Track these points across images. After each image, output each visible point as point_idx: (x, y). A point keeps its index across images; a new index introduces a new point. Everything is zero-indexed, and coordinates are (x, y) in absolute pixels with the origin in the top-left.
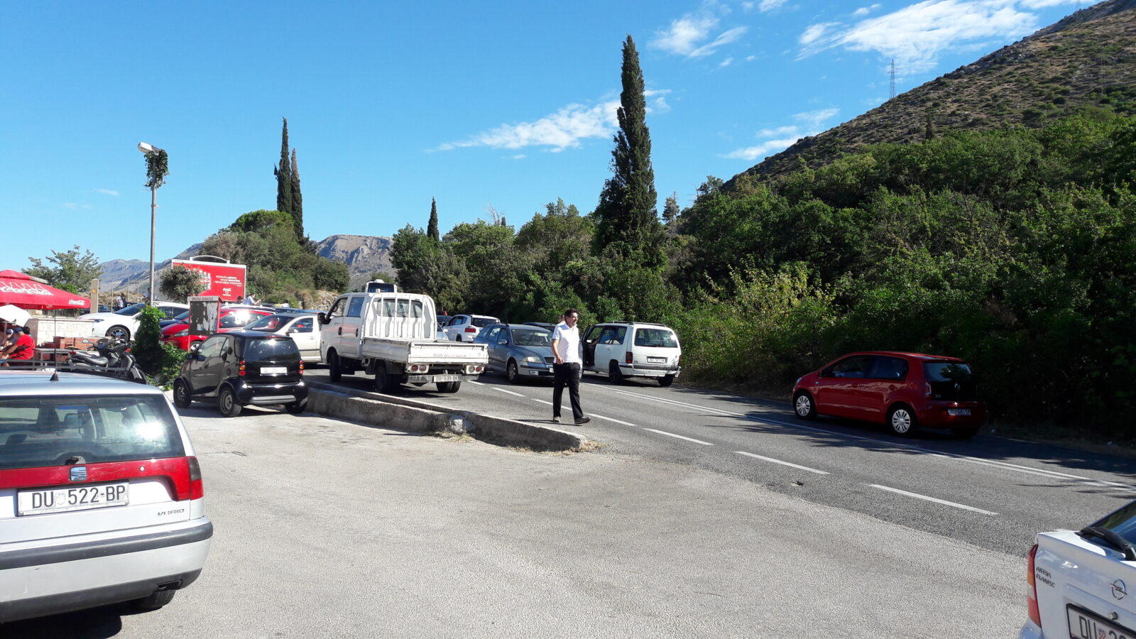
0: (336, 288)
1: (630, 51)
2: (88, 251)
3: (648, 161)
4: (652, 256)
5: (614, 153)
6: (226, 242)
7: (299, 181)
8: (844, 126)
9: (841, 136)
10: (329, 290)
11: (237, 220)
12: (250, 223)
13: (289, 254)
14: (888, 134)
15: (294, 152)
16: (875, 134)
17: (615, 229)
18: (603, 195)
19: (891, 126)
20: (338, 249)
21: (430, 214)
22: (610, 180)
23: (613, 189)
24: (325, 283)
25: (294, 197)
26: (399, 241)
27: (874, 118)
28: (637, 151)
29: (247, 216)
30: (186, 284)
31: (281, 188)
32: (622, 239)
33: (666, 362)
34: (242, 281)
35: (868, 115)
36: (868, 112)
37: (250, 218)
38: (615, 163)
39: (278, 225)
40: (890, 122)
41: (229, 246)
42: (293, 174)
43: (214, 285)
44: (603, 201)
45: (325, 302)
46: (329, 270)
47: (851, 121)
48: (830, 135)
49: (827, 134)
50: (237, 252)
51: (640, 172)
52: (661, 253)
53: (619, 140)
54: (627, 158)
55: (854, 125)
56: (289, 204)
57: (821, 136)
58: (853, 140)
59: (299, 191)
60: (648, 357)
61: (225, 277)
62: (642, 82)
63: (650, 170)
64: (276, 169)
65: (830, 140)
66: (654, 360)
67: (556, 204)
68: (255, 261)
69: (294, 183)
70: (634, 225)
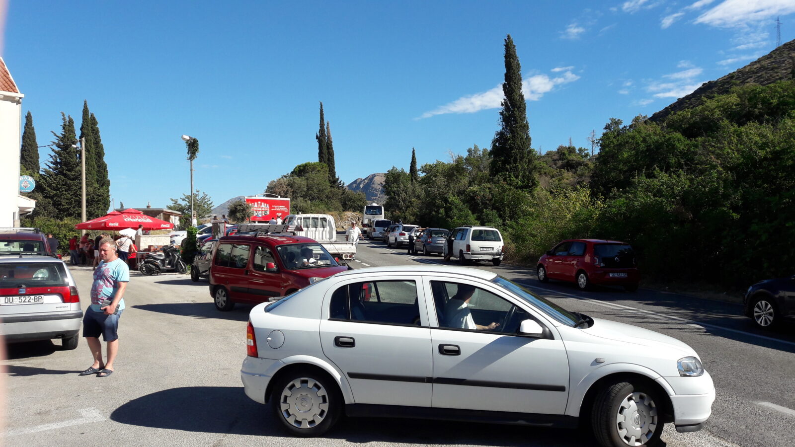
0: (358, 210)
1: (509, 45)
2: (204, 193)
3: (524, 117)
4: (528, 180)
5: (501, 114)
6: (281, 184)
7: (332, 142)
8: (739, 71)
9: (737, 79)
10: (354, 211)
11: (294, 170)
12: (301, 171)
13: (323, 190)
14: (775, 75)
15: (328, 124)
16: (764, 75)
17: (502, 164)
18: (494, 142)
19: (777, 68)
20: (376, 182)
21: (411, 158)
22: (499, 131)
23: (501, 138)
24: (351, 207)
25: (329, 153)
26: (388, 178)
27: (763, 63)
28: (516, 112)
29: (300, 166)
30: (242, 212)
31: (320, 148)
32: (507, 170)
33: (493, 250)
34: (288, 208)
35: (759, 61)
36: (758, 59)
37: (301, 168)
38: (502, 120)
39: (318, 171)
40: (776, 66)
41: (283, 187)
42: (328, 138)
43: (271, 212)
44: (494, 146)
45: (349, 219)
46: (353, 198)
47: (745, 67)
48: (728, 78)
49: (726, 78)
50: (287, 191)
51: (519, 125)
52: (535, 178)
53: (505, 104)
54: (510, 115)
55: (747, 70)
56: (326, 157)
57: (721, 80)
58: (746, 81)
59: (332, 148)
60: (481, 248)
61: (277, 206)
62: (519, 64)
63: (526, 123)
64: (317, 135)
65: (728, 82)
66: (485, 249)
67: (473, 148)
68: (299, 195)
69: (329, 143)
70: (515, 160)
